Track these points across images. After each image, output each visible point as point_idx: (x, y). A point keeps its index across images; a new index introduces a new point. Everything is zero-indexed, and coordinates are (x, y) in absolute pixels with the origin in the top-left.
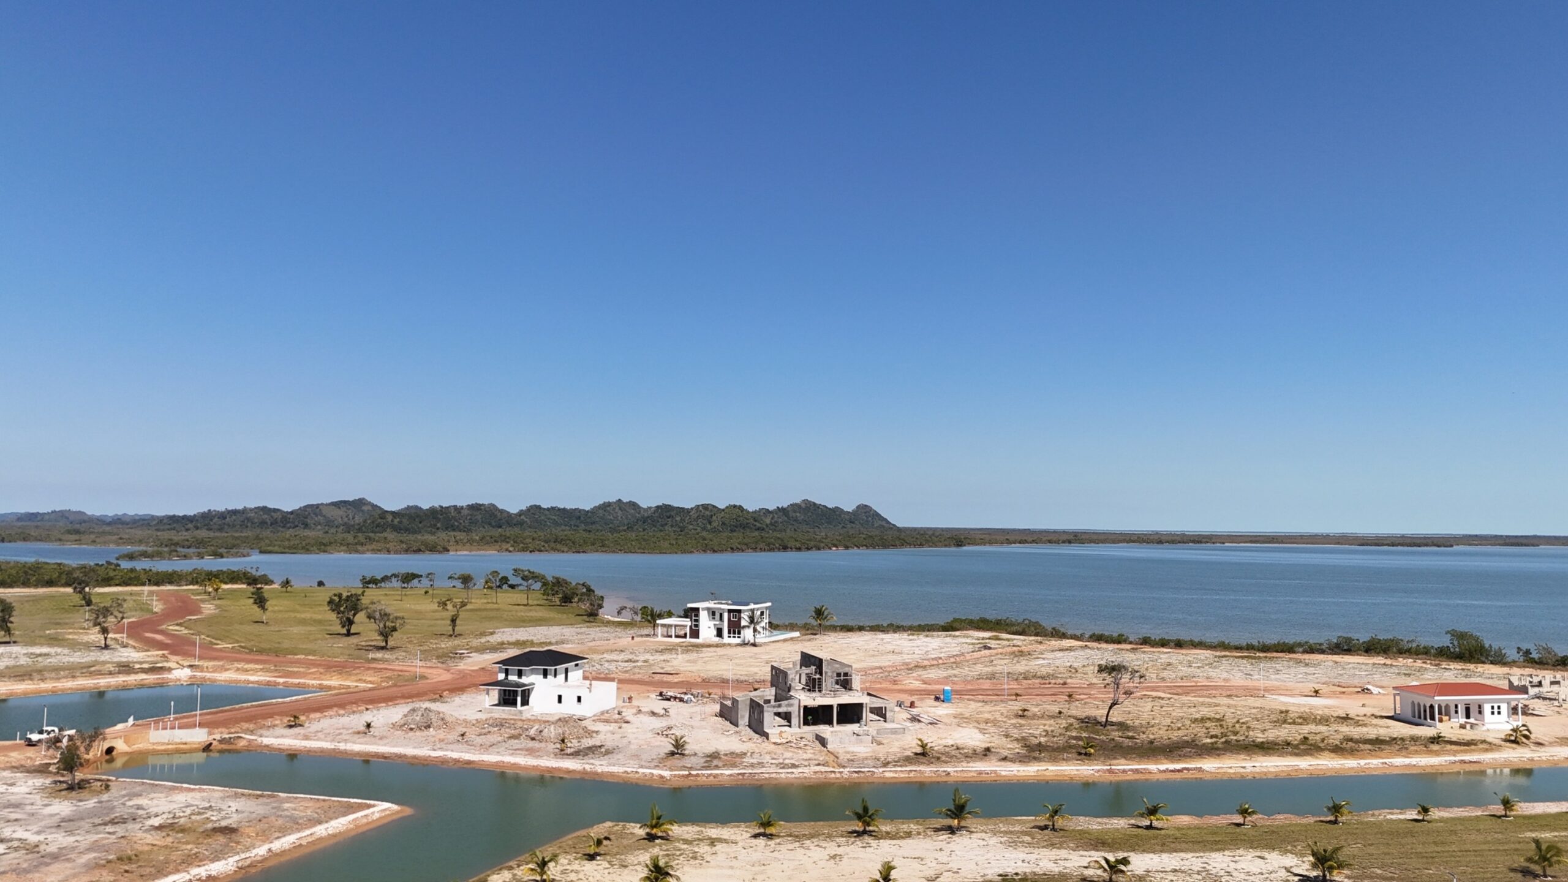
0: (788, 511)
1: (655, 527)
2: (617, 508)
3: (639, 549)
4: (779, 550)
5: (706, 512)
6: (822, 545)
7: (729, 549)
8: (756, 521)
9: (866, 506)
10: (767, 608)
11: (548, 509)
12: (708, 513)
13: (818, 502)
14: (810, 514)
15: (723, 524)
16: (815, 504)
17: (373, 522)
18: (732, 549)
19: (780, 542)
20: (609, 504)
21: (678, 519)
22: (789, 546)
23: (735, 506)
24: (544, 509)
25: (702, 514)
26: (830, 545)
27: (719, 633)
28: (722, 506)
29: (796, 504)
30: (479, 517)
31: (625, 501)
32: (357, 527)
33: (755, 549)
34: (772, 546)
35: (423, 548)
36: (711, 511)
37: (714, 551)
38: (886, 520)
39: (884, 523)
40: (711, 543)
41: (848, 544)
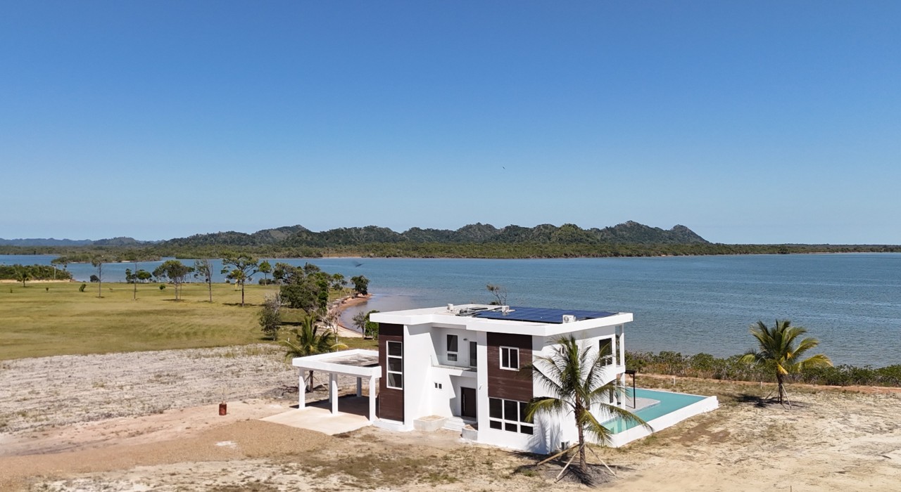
0: (616, 230)
1: (505, 242)
2: (477, 229)
3: (480, 254)
4: (611, 256)
5: (546, 232)
6: (652, 252)
7: (563, 255)
8: (588, 237)
9: (682, 226)
10: (619, 329)
11: (425, 231)
12: (547, 231)
13: (641, 223)
14: (634, 232)
15: (561, 239)
16: (638, 224)
17: (293, 239)
18: (566, 255)
19: (611, 249)
20: (471, 227)
21: (523, 236)
22: (620, 253)
23: (570, 225)
24: (422, 230)
25: (542, 232)
26: (660, 252)
27: (466, 407)
28: (558, 225)
29: (622, 225)
30: (373, 236)
31: (483, 224)
32: (282, 243)
33: (588, 256)
34: (604, 253)
35: (300, 254)
36: (550, 229)
37: (549, 257)
38: (700, 237)
39: (698, 240)
40: (546, 250)
41: (677, 252)
